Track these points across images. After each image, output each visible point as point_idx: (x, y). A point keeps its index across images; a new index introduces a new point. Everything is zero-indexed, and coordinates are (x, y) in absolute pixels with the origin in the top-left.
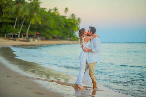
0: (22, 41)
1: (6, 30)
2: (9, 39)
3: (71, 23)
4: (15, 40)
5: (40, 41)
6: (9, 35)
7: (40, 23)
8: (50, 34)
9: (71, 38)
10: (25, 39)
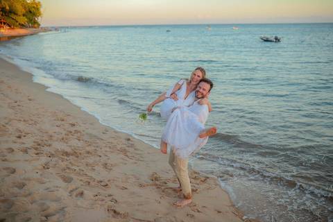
3: (34, 7)
7: (8, 8)
8: (17, 22)
9: (36, 25)
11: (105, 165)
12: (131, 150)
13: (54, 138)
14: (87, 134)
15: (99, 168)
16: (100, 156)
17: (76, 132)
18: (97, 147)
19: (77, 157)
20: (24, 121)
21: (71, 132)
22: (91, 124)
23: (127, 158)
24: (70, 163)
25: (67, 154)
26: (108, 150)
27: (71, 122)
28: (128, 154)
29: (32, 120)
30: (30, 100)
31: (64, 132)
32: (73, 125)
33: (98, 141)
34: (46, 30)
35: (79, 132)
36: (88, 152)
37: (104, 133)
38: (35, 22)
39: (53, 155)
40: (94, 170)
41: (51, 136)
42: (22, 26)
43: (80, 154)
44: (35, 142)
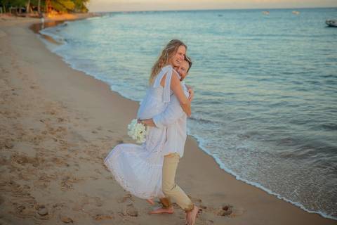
0: (33, 17)
1: (9, 3)
2: (16, 16)
4: (24, 16)
5: (54, 16)
6: (15, 10)
8: (64, 7)
9: (84, 11)
10: (37, 14)
34: (93, 15)
38: (83, 7)
42: (69, 11)
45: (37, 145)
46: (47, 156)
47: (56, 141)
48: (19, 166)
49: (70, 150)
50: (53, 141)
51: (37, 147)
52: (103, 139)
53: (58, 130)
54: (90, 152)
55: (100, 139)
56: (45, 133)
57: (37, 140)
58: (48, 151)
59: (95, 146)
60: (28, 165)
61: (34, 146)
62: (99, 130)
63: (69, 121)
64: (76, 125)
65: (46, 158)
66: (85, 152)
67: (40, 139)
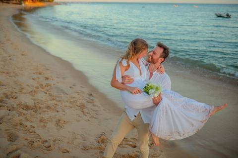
11: (58, 122)
12: (89, 106)
13: (24, 91)
14: (56, 88)
15: (51, 125)
16: (58, 111)
17: (48, 85)
18: (59, 101)
19: (36, 112)
20: (7, 73)
21: (42, 85)
22: (64, 78)
23: (82, 115)
24: (26, 118)
25: (27, 108)
26: (68, 104)
27: (46, 76)
28: (85, 110)
29: (14, 73)
30: (23, 55)
31: (36, 85)
32: (47, 79)
33: (63, 95)
35: (50, 85)
36: (48, 107)
37: (71, 88)
39: (13, 108)
40: (45, 127)
41: (22, 89)
43: (40, 108)
44: (4, 94)
45: (33, 96)
46: (42, 104)
47: (46, 94)
48: (24, 112)
49: (57, 100)
50: (44, 94)
51: (34, 98)
52: (78, 92)
53: (46, 86)
54: (71, 102)
55: (76, 92)
56: (37, 88)
57: (33, 93)
58: (42, 101)
59: (74, 98)
60: (30, 111)
61: (31, 97)
62: (74, 86)
63: (53, 80)
64: (58, 83)
65: (42, 106)
66: (67, 101)
67: (35, 92)
